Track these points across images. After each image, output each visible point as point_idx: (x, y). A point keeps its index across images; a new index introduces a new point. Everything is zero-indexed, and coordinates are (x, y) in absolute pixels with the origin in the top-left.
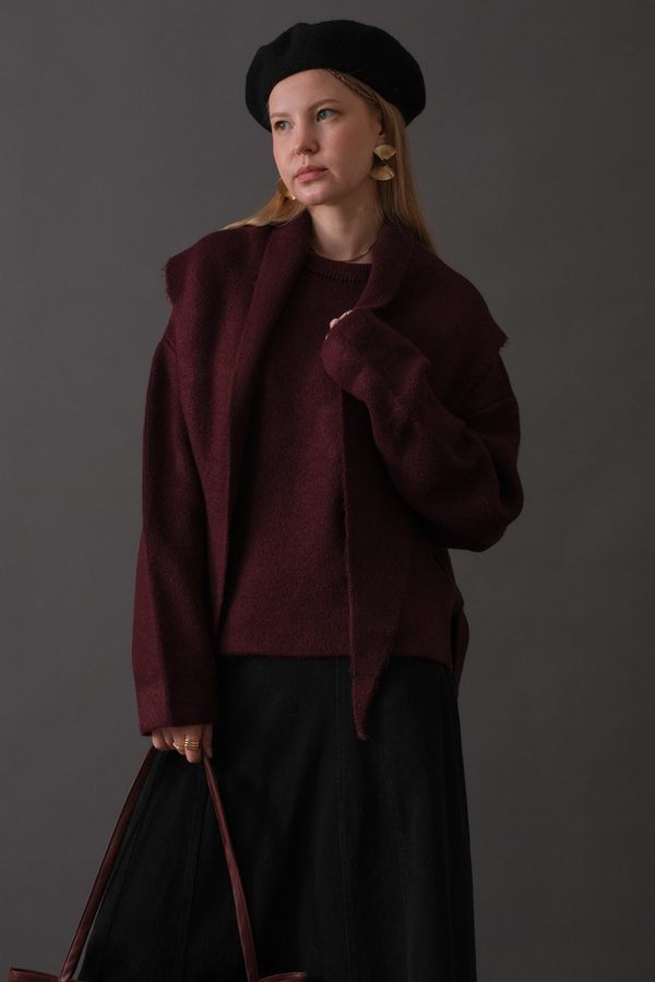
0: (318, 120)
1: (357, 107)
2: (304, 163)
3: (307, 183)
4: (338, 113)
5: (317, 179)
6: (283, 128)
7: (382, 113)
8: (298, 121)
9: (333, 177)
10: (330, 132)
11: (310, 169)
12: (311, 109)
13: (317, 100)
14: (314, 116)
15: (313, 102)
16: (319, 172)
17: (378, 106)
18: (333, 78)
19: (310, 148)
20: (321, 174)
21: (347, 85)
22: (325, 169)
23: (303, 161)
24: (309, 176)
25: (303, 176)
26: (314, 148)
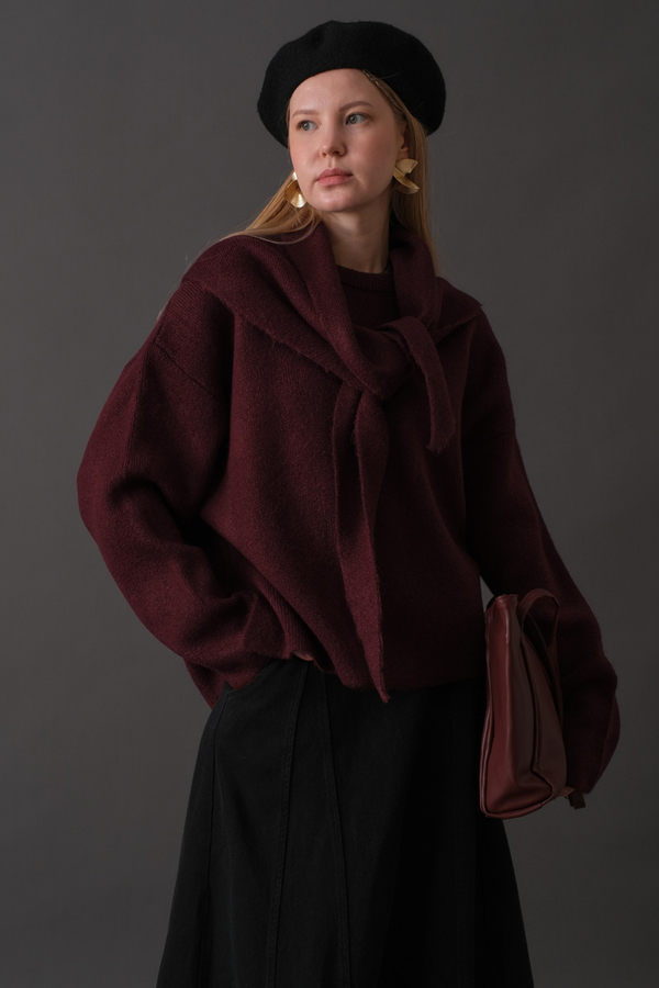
0: (347, 123)
1: (387, 116)
2: (330, 166)
3: (330, 187)
4: (368, 118)
5: (342, 184)
6: (307, 128)
7: (407, 127)
8: (326, 121)
9: (358, 184)
10: (360, 136)
11: (336, 173)
12: (343, 109)
13: (351, 101)
14: (344, 119)
15: (346, 103)
16: (345, 176)
17: (404, 117)
18: (368, 82)
19: (338, 151)
20: (347, 179)
21: (380, 90)
22: (350, 175)
23: (329, 163)
24: (334, 180)
25: (327, 179)
26: (342, 151)
